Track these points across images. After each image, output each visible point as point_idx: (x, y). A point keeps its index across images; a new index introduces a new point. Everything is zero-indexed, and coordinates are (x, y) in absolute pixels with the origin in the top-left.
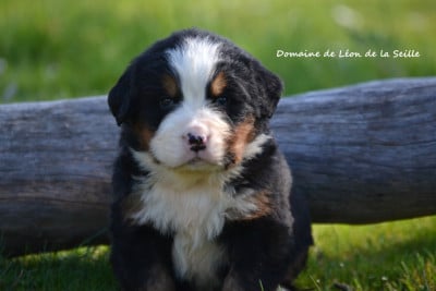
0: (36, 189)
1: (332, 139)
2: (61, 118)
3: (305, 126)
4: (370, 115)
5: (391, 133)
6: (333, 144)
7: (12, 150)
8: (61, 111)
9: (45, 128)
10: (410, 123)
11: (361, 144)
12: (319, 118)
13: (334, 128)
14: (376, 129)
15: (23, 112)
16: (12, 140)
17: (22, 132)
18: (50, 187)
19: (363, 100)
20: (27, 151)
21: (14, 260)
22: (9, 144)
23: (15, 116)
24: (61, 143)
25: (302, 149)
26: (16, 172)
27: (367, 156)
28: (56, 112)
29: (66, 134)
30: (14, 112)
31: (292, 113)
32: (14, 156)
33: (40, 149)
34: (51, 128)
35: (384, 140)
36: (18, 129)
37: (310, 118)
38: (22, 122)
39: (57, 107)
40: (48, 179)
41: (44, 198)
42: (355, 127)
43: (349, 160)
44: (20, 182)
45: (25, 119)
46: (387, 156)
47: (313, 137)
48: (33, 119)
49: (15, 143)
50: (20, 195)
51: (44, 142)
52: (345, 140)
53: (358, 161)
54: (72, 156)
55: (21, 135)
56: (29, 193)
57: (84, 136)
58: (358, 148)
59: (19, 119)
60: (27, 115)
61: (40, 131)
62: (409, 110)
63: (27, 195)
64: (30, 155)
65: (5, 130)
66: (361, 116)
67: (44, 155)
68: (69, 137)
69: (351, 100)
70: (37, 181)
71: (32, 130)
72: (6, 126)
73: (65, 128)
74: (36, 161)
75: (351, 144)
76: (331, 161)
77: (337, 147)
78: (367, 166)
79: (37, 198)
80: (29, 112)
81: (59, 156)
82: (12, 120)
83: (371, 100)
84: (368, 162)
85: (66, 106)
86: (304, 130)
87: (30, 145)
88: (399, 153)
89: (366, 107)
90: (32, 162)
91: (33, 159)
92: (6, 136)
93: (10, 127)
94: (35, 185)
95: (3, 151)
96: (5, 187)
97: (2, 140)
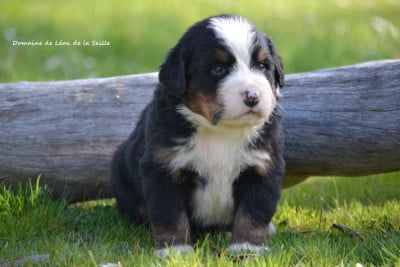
0: (93, 148)
1: (330, 106)
2: (113, 91)
3: (309, 96)
4: (362, 87)
5: (379, 101)
6: (331, 111)
7: (75, 116)
8: (113, 86)
9: (100, 99)
10: (394, 93)
11: (353, 111)
12: (321, 90)
13: (332, 97)
14: (366, 98)
15: (84, 86)
16: (74, 109)
17: (82, 102)
18: (104, 145)
19: (356, 75)
20: (86, 117)
21: (78, 204)
22: (72, 112)
23: (78, 89)
24: (113, 111)
25: (306, 115)
26: (76, 135)
27: (359, 120)
28: (109, 86)
29: (118, 104)
30: (77, 86)
31: (298, 85)
32: (76, 121)
33: (96, 116)
34: (105, 99)
35: (373, 107)
36: (79, 99)
37: (313, 90)
38: (82, 94)
39: (111, 83)
40: (103, 139)
41: (100, 155)
42: (349, 97)
43: (343, 123)
44: (82, 142)
45: (85, 91)
46: (375, 120)
47: (316, 105)
48: (91, 91)
49: (77, 111)
50: (81, 152)
51: (100, 110)
52: (342, 107)
53: (352, 124)
54: (122, 121)
55: (80, 105)
56: (88, 151)
57: (132, 105)
58: (351, 113)
59: (80, 92)
60: (87, 89)
61: (97, 101)
62: (393, 83)
64: (89, 120)
65: (69, 100)
66: (354, 88)
67: (99, 120)
68: (119, 106)
69: (347, 75)
70: (95, 141)
71: (91, 101)
72: (69, 97)
73: (116, 99)
74: (94, 125)
75: (346, 110)
76: (329, 125)
77: (335, 113)
78: (360, 128)
79: (95, 155)
80: (88, 86)
81: (112, 121)
82: (74, 92)
83: (363, 75)
84: (359, 125)
85: (118, 82)
86: (307, 100)
87: (89, 112)
88: (385, 117)
89: (359, 81)
90: (89, 126)
91: (91, 124)
92: (70, 106)
93: (73, 98)
94: (92, 144)
95: (68, 117)
96: (69, 146)
97: (67, 108)
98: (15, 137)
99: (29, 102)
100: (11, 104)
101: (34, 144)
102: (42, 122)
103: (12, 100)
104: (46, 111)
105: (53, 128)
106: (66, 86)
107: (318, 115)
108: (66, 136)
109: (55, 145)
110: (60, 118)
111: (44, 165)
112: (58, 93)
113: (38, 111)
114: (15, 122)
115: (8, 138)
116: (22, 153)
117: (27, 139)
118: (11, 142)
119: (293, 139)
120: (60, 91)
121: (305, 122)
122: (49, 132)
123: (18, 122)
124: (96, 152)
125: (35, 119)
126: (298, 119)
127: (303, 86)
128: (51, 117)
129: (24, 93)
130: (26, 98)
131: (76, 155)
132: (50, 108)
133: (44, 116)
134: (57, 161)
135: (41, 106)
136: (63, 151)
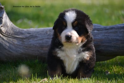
7: (48, 38)
15: (49, 29)
16: (47, 36)
17: (50, 34)
22: (46, 37)
23: (48, 30)
25: (118, 38)
31: (115, 29)
36: (49, 33)
37: (119, 30)
45: (50, 31)
47: (120, 35)
49: (48, 37)
59: (49, 31)
65: (46, 34)
72: (46, 33)
82: (47, 31)
86: (118, 33)
92: (46, 35)
93: (47, 33)
95: (45, 39)
96: (46, 47)
97: (45, 36)
98: (30, 45)
99: (34, 34)
100: (29, 35)
101: (36, 47)
102: (38, 40)
103: (29, 34)
105: (41, 42)
106: (44, 29)
107: (121, 38)
108: (45, 44)
109: (42, 47)
110: (43, 39)
111: (39, 53)
112: (42, 32)
113: (36, 37)
114: (30, 40)
115: (28, 45)
116: (32, 49)
117: (34, 45)
118: (29, 46)
119: (114, 45)
120: (43, 31)
121: (117, 40)
122: (40, 43)
123: (31, 40)
125: (36, 39)
126: (115, 39)
128: (40, 39)
129: (32, 32)
130: (33, 33)
132: (40, 36)
133: (38, 39)
134: (42, 51)
135: (37, 35)
136: (44, 49)
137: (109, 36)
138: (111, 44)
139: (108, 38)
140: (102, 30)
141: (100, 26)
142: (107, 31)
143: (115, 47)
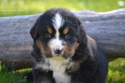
0: (24, 47)
3: (121, 23)
7: (16, 33)
9: (27, 25)
15: (19, 20)
16: (15, 30)
17: (19, 27)
18: (29, 46)
20: (21, 34)
21: (17, 71)
22: (14, 31)
25: (120, 32)
26: (17, 41)
28: (30, 19)
30: (15, 19)
31: (116, 18)
32: (16, 35)
36: (17, 26)
37: (122, 20)
39: (31, 18)
40: (28, 43)
41: (27, 50)
44: (19, 45)
45: (20, 22)
48: (22, 22)
50: (19, 49)
55: (18, 28)
56: (22, 49)
59: (17, 22)
60: (20, 21)
61: (25, 26)
63: (21, 49)
64: (22, 35)
65: (13, 26)
70: (25, 44)
71: (22, 26)
72: (13, 25)
74: (24, 37)
79: (25, 50)
80: (21, 19)
82: (15, 22)
86: (120, 25)
87: (22, 31)
90: (23, 38)
91: (23, 36)
93: (15, 25)
94: (24, 45)
95: (13, 34)
96: (14, 46)
104: (3, 31)
105: (6, 39)
106: (11, 19)
108: (12, 42)
109: (7, 46)
110: (9, 34)
111: (2, 55)
119: (114, 42)
121: (119, 35)
122: (4, 41)
124: (26, 49)
126: (116, 33)
127: (118, 18)
128: (5, 34)
131: (17, 51)
132: (4, 30)
134: (8, 53)
136: (11, 49)
137: (106, 29)
138: (111, 41)
139: (105, 32)
140: (97, 20)
141: (93, 14)
142: (103, 22)
143: (116, 45)
